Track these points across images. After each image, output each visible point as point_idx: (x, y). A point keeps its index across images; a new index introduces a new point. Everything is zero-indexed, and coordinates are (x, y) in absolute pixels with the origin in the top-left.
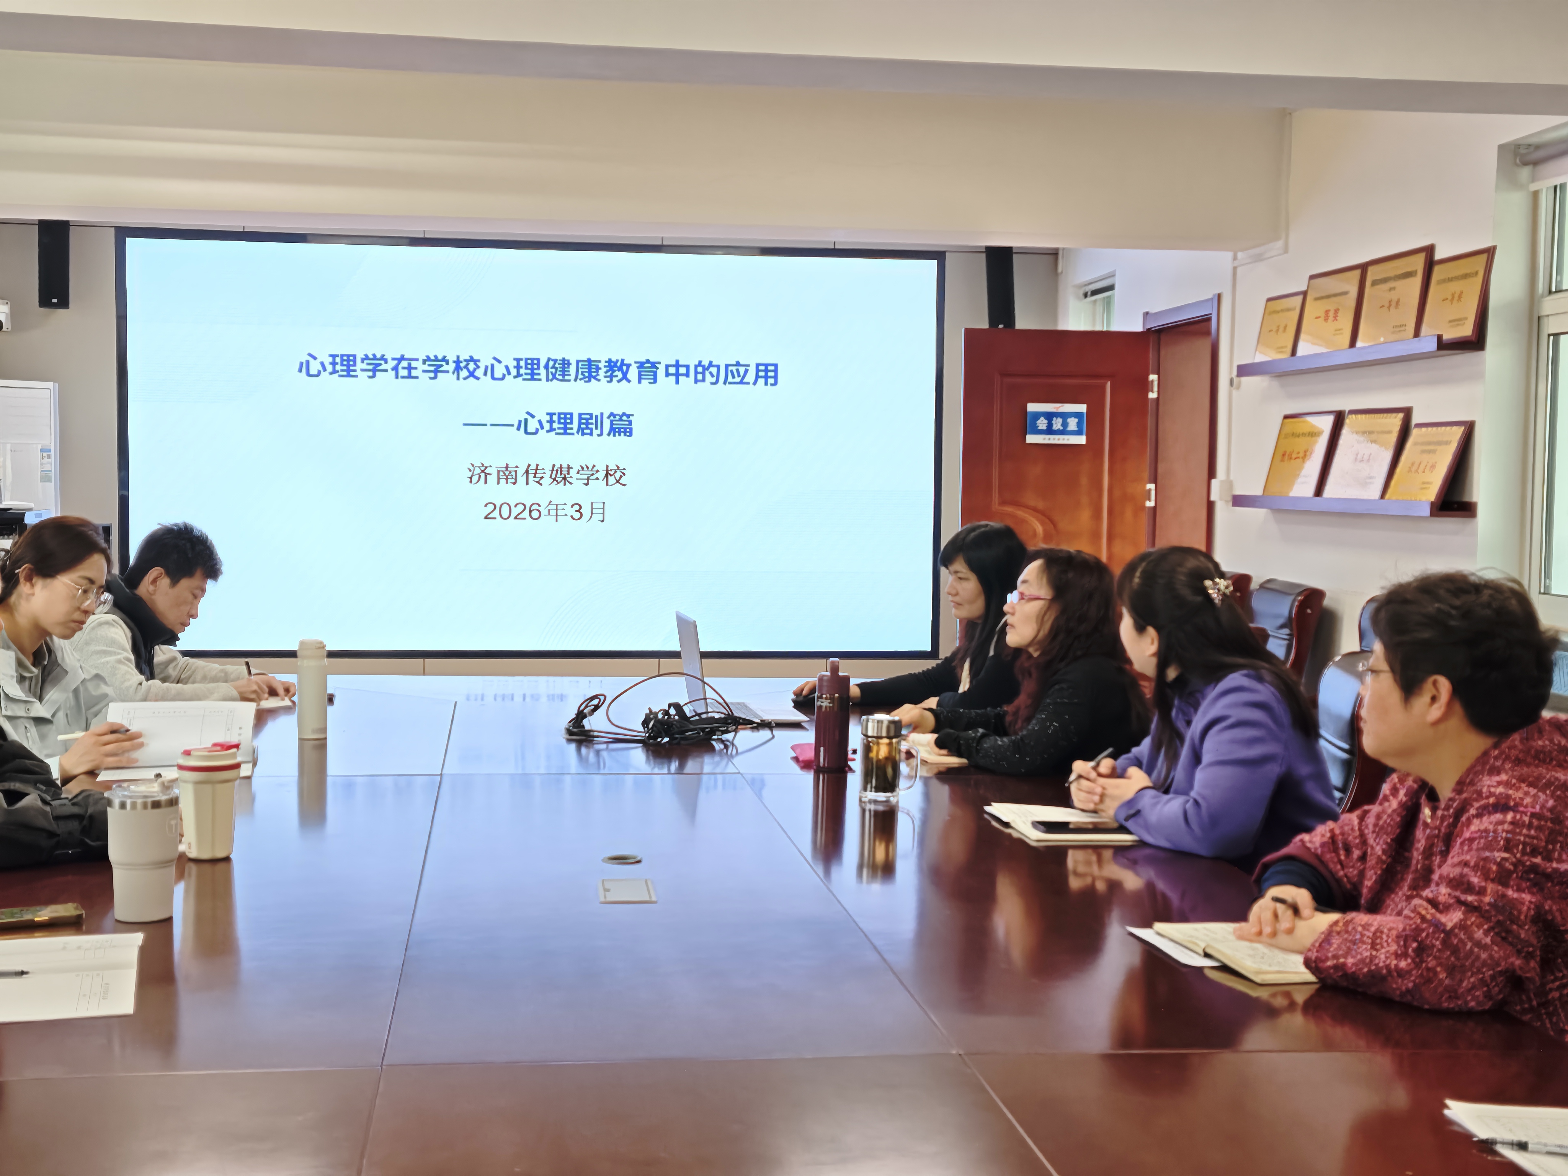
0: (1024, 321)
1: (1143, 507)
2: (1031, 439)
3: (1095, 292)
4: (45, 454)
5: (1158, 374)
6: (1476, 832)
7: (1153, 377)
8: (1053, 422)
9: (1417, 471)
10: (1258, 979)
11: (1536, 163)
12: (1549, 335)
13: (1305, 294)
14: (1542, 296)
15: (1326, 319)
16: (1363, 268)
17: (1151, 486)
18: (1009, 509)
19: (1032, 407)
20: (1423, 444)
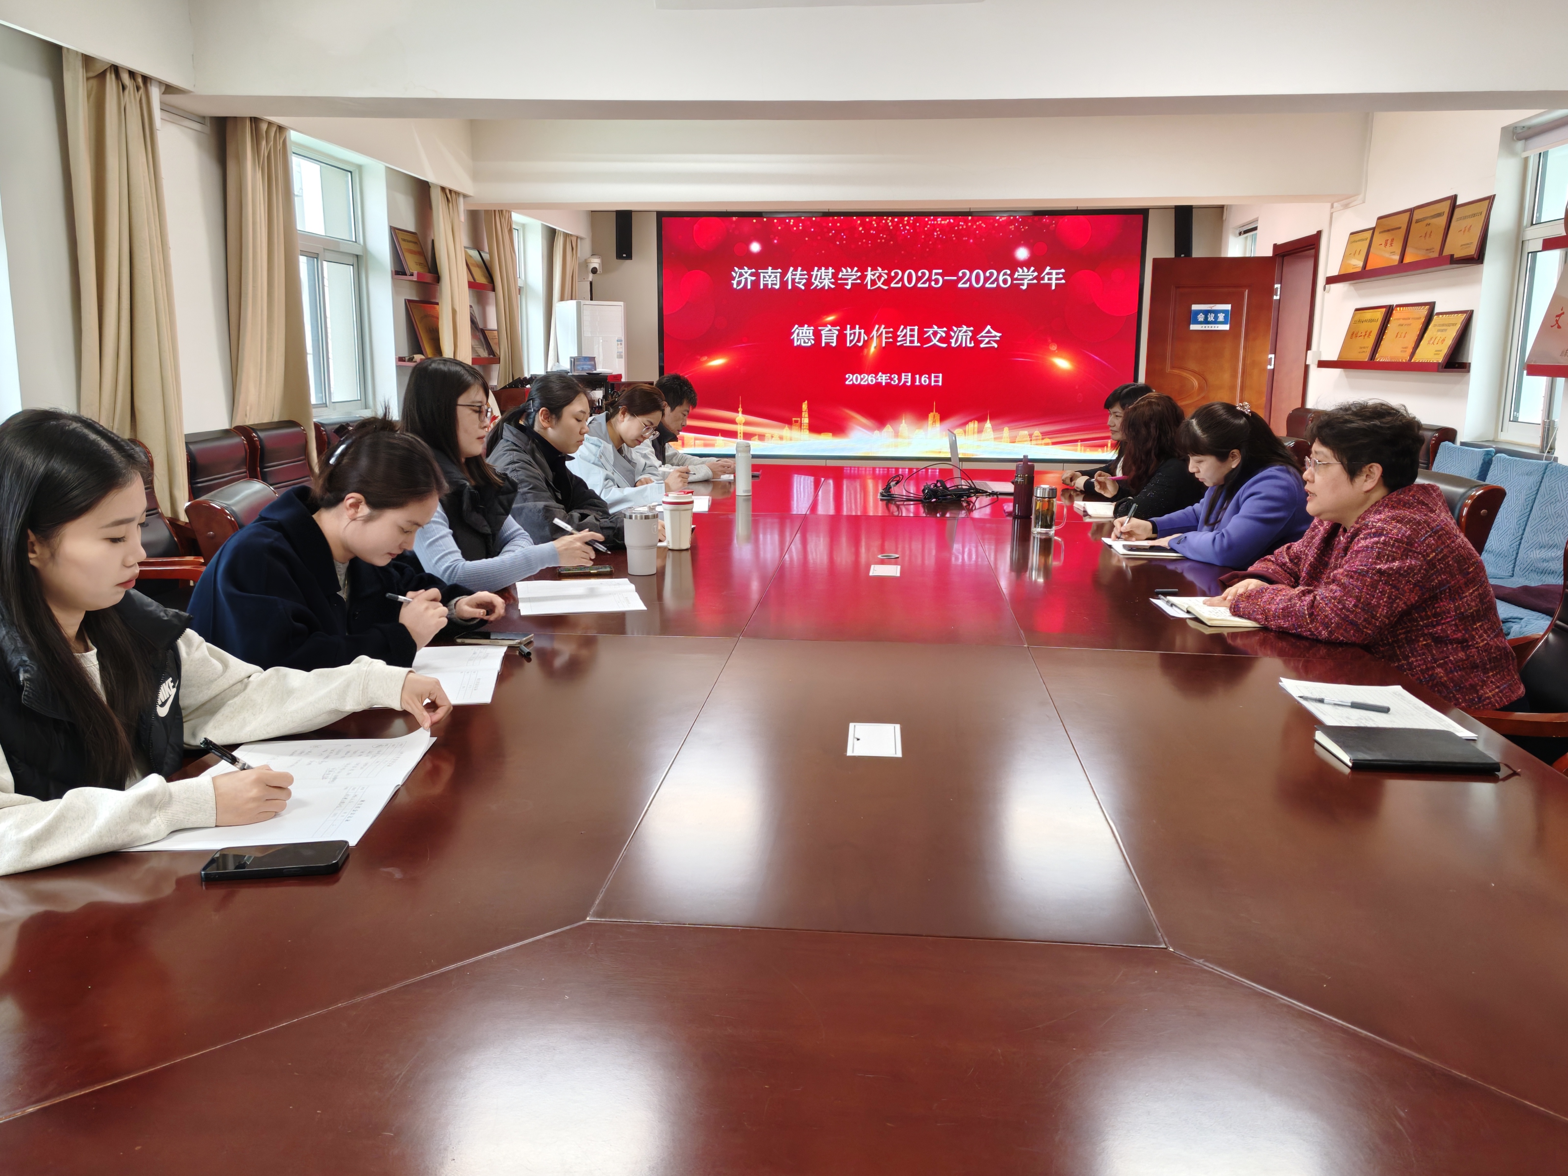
0: (1199, 251)
1: (1265, 369)
2: (1193, 327)
3: (1246, 232)
4: (619, 343)
5: (1281, 283)
6: (1361, 547)
7: (1278, 286)
8: (1209, 316)
9: (1433, 343)
10: (1209, 623)
11: (1527, 138)
12: (1529, 253)
13: (1374, 229)
14: (1526, 227)
15: (1386, 245)
16: (1411, 211)
17: (1273, 356)
18: (1176, 371)
19: (1195, 307)
20: (1440, 325)
